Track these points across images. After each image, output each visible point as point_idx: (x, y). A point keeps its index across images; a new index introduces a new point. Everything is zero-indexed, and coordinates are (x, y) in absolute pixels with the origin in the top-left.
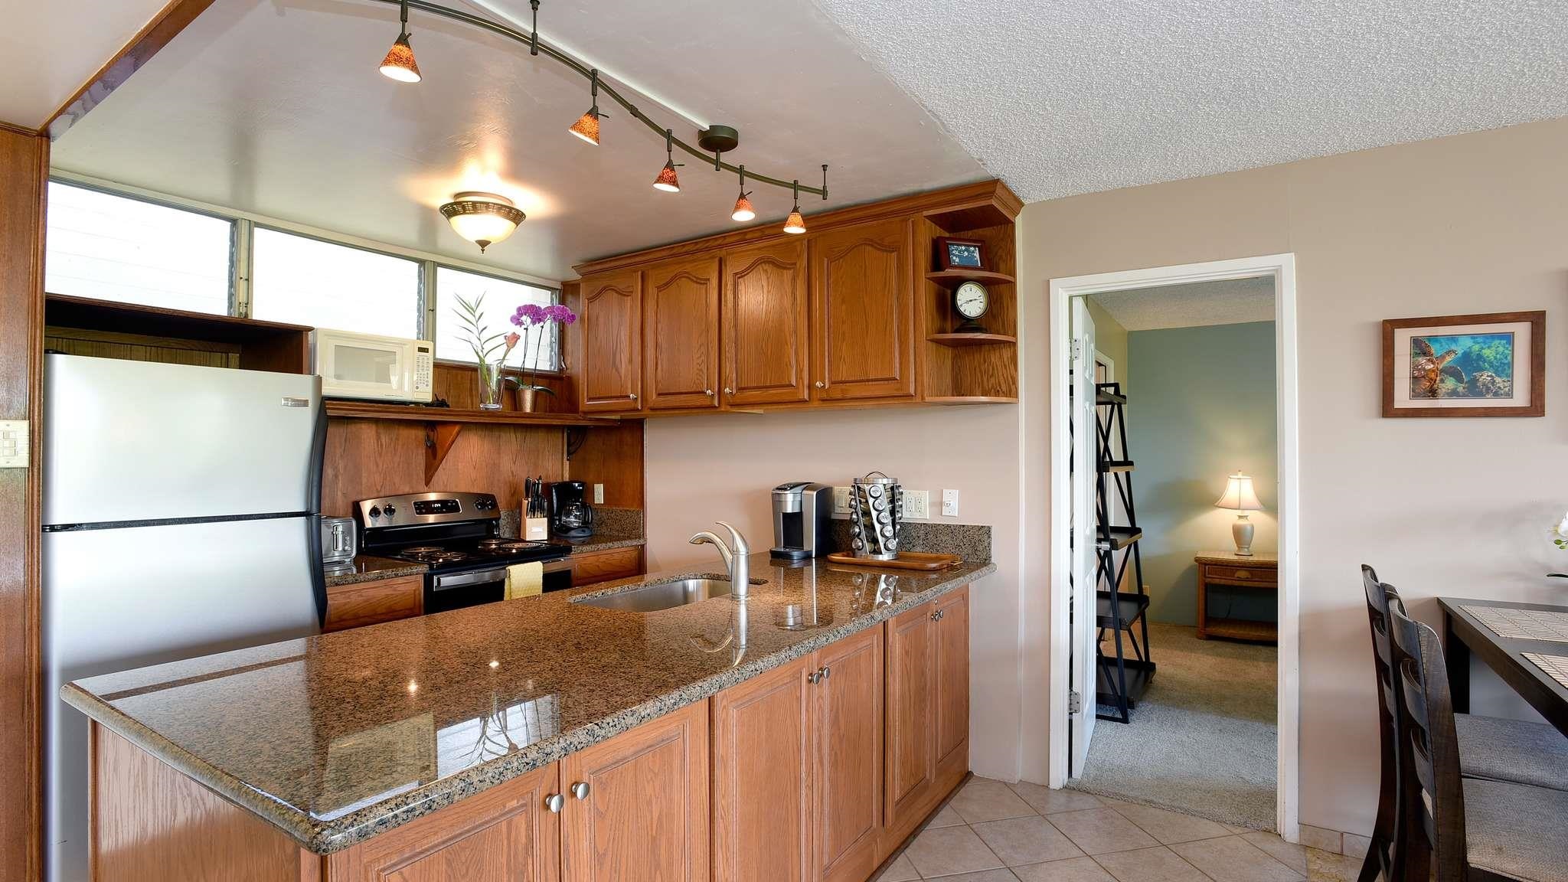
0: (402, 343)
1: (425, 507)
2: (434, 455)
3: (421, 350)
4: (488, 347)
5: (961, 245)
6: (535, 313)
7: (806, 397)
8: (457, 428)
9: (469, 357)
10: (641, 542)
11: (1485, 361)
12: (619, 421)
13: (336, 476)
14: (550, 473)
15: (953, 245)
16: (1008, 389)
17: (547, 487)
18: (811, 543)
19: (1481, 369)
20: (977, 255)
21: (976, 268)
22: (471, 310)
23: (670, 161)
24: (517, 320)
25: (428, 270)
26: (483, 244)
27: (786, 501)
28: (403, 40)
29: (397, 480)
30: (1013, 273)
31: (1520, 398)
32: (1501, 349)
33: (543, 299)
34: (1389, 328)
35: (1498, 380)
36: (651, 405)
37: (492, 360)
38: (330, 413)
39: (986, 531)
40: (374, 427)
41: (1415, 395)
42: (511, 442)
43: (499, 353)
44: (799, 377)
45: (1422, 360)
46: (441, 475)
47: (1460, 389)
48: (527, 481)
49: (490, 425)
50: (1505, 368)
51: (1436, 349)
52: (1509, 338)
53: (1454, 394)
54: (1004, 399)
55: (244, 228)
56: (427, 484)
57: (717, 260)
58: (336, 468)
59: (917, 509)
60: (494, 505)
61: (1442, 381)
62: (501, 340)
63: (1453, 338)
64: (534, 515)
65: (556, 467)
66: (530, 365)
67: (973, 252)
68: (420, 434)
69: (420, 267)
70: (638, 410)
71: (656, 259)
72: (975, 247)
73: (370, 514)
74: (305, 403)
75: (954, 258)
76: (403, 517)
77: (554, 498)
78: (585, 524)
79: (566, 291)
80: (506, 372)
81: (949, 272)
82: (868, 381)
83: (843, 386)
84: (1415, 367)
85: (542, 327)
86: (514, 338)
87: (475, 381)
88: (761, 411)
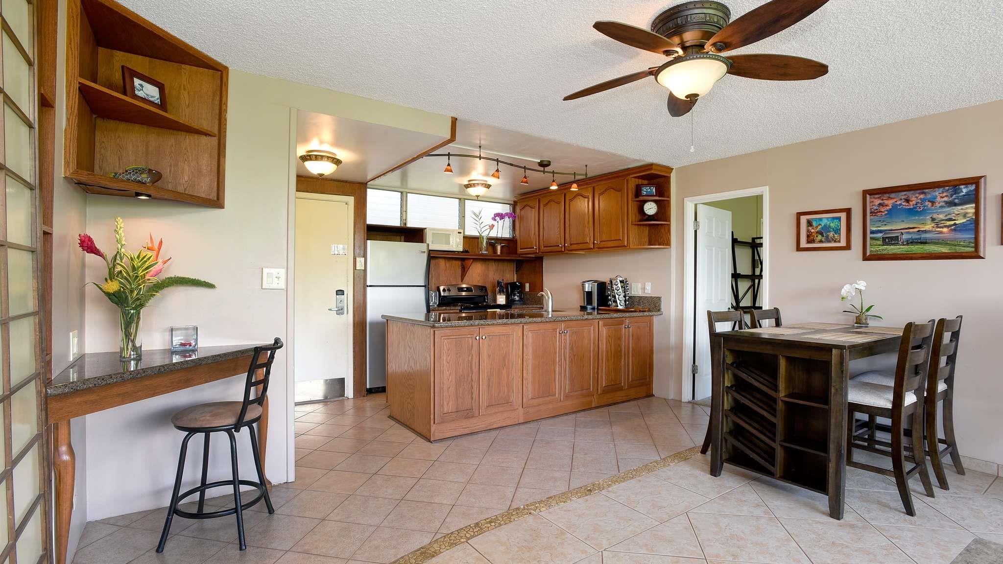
0: (453, 231)
1: (461, 290)
2: (464, 270)
3: (459, 233)
4: (483, 230)
5: (648, 187)
6: (501, 216)
7: (592, 247)
8: (472, 260)
9: (476, 234)
10: (542, 306)
11: (831, 228)
12: (533, 257)
13: (432, 277)
14: (509, 279)
15: (643, 187)
16: (667, 243)
17: (507, 284)
18: (595, 304)
19: (830, 232)
20: (654, 190)
21: (653, 196)
22: (477, 216)
23: (525, 176)
24: (494, 219)
25: (462, 201)
26: (478, 196)
27: (586, 287)
28: (449, 165)
29: (451, 279)
30: (669, 197)
31: (843, 243)
32: (836, 223)
33: (506, 209)
34: (799, 215)
35: (836, 235)
36: (541, 251)
37: (485, 234)
38: (431, 255)
39: (659, 298)
40: (444, 260)
41: (808, 242)
42: (493, 266)
43: (487, 232)
44: (590, 240)
45: (810, 228)
46: (466, 278)
47: (823, 240)
48: (498, 281)
49: (484, 259)
50: (837, 231)
51: (814, 224)
52: (839, 219)
53: (821, 241)
54: (666, 247)
55: (405, 194)
56: (462, 282)
57: (563, 194)
58: (433, 274)
59: (636, 290)
60: (486, 290)
61: (817, 236)
62: (488, 227)
63: (821, 219)
64: (501, 294)
65: (510, 276)
66: (499, 236)
67: (652, 189)
68: (459, 263)
69: (459, 200)
70: (537, 253)
71: (543, 194)
72: (653, 187)
73: (443, 291)
74: (424, 252)
75: (644, 192)
76: (454, 293)
77: (509, 288)
78: (521, 299)
79: (514, 205)
80: (490, 239)
81: (641, 198)
82: (612, 240)
83: (604, 243)
84: (808, 231)
85: (505, 221)
86: (493, 226)
87: (478, 243)
88: (584, 253)
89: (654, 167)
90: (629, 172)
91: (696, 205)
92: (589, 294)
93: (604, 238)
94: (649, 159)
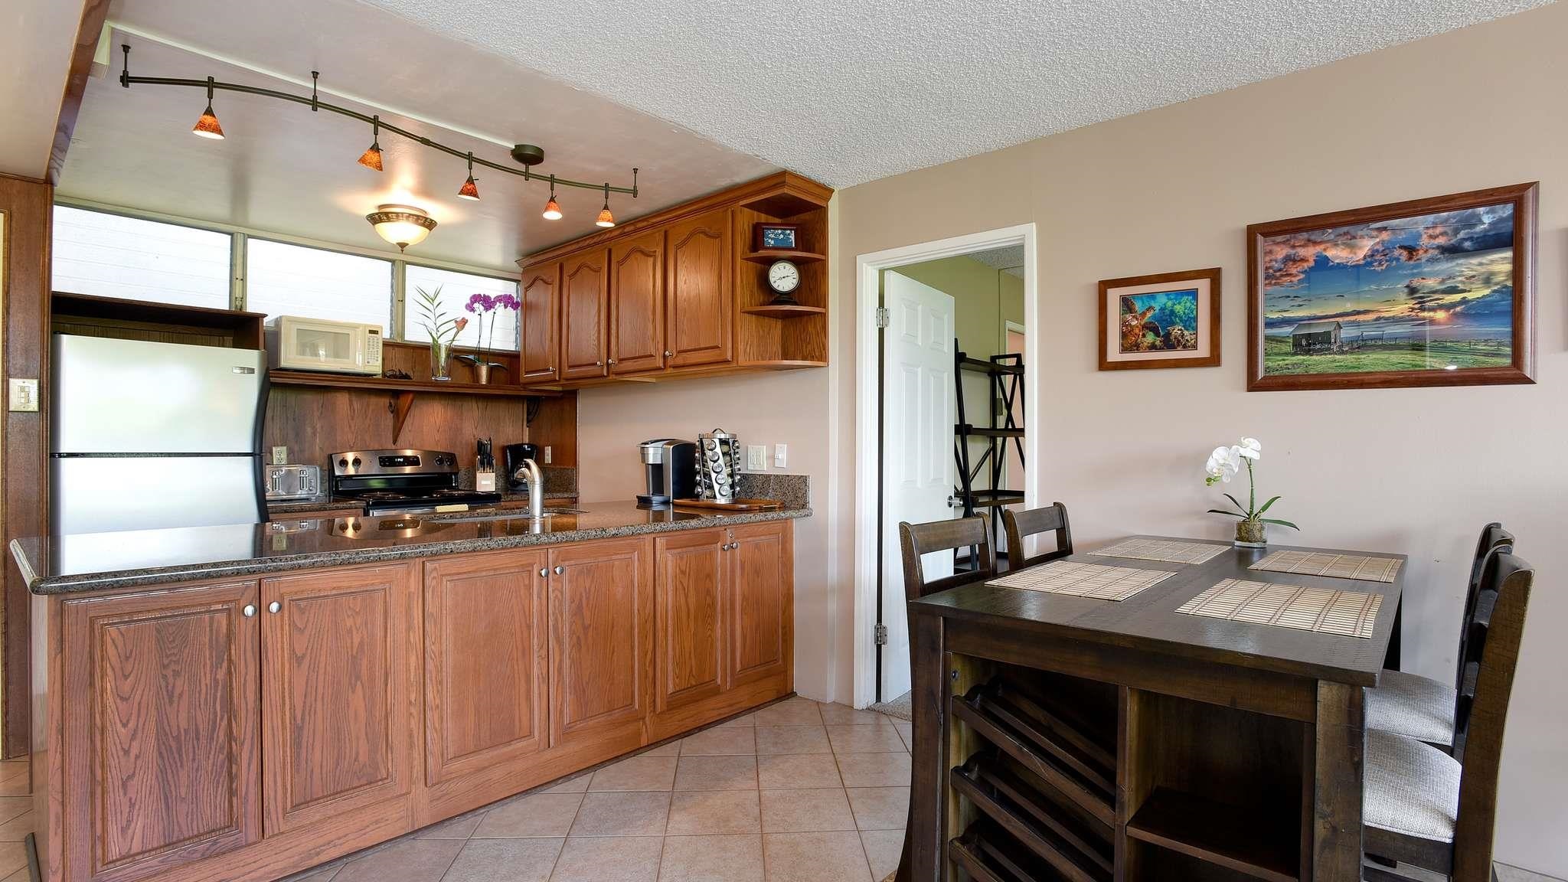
0: (355, 327)
1: (395, 461)
2: (399, 418)
3: (373, 332)
4: (442, 329)
5: (778, 229)
6: (487, 301)
7: (661, 365)
8: (411, 396)
9: (428, 340)
10: (574, 495)
11: (1176, 316)
12: (560, 392)
13: (314, 434)
14: (508, 439)
15: (768, 229)
16: (818, 353)
17: (502, 448)
18: (668, 491)
19: (1173, 324)
20: (792, 237)
21: (790, 249)
22: (431, 300)
23: (471, 177)
24: (470, 308)
25: (399, 266)
26: (403, 245)
28: (209, 112)
29: (365, 438)
30: (824, 251)
31: (1203, 351)
32: (1188, 304)
33: (495, 288)
34: (1105, 286)
35: (1186, 333)
36: (564, 376)
37: (444, 340)
39: (804, 480)
40: (347, 394)
41: (1125, 349)
42: (472, 410)
43: (451, 334)
44: (657, 346)
45: (1129, 317)
46: (406, 436)
47: (1158, 343)
48: (479, 442)
49: (446, 395)
50: (1191, 322)
51: (1138, 306)
52: (1194, 293)
53: (1153, 347)
54: (817, 363)
55: (240, 239)
57: (607, 251)
58: (314, 428)
59: (758, 460)
60: (454, 461)
61: (1144, 336)
62: (453, 324)
63: (1152, 296)
64: (484, 470)
65: (512, 429)
66: (484, 345)
67: (789, 234)
68: (385, 401)
69: (392, 265)
70: (556, 380)
71: (568, 253)
72: (791, 230)
73: (340, 464)
74: (252, 371)
75: (770, 241)
76: (370, 468)
77: (509, 457)
80: (458, 350)
81: (762, 253)
82: (701, 349)
83: (684, 355)
84: (1124, 323)
85: (495, 313)
86: (464, 322)
87: (428, 357)
89: (788, 179)
90: (737, 193)
91: (882, 272)
92: (658, 469)
93: (684, 344)
94: (779, 159)
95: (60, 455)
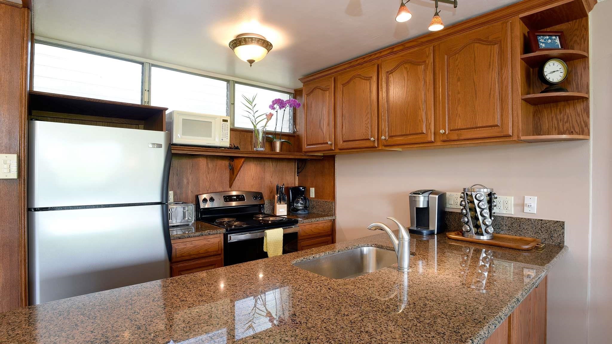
0: (215, 117)
1: (229, 198)
2: (233, 173)
3: (224, 121)
4: (258, 120)
5: (546, 36)
6: (281, 103)
7: (433, 140)
8: (243, 160)
9: (250, 126)
10: (334, 218)
12: (320, 156)
13: (188, 183)
14: (289, 182)
15: (540, 36)
17: (287, 189)
18: (434, 225)
20: (558, 41)
21: (559, 49)
22: (250, 103)
24: (272, 107)
25: (231, 84)
26: (251, 62)
27: (419, 201)
29: (216, 185)
30: (585, 50)
33: (285, 97)
36: (339, 147)
37: (259, 127)
38: (173, 151)
39: (562, 225)
40: (205, 159)
42: (270, 166)
43: (263, 123)
44: (428, 128)
46: (236, 183)
48: (277, 186)
49: (260, 159)
54: (581, 137)
55: (147, 67)
56: (230, 187)
57: (376, 66)
58: (188, 179)
59: (506, 206)
60: (262, 198)
62: (265, 116)
64: (280, 203)
65: (291, 178)
66: (278, 130)
67: (555, 39)
68: (226, 163)
69: (227, 84)
70: (332, 150)
71: (341, 70)
72: (556, 36)
73: (203, 201)
75: (541, 44)
76: (219, 203)
77: (291, 194)
78: (306, 208)
79: (297, 93)
80: (266, 133)
81: (537, 54)
82: (477, 128)
83: (459, 132)
85: (285, 110)
86: (271, 115)
87: (251, 137)
88: (400, 150)
92: (423, 211)
93: (460, 124)
95: (36, 210)
